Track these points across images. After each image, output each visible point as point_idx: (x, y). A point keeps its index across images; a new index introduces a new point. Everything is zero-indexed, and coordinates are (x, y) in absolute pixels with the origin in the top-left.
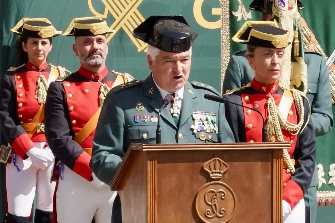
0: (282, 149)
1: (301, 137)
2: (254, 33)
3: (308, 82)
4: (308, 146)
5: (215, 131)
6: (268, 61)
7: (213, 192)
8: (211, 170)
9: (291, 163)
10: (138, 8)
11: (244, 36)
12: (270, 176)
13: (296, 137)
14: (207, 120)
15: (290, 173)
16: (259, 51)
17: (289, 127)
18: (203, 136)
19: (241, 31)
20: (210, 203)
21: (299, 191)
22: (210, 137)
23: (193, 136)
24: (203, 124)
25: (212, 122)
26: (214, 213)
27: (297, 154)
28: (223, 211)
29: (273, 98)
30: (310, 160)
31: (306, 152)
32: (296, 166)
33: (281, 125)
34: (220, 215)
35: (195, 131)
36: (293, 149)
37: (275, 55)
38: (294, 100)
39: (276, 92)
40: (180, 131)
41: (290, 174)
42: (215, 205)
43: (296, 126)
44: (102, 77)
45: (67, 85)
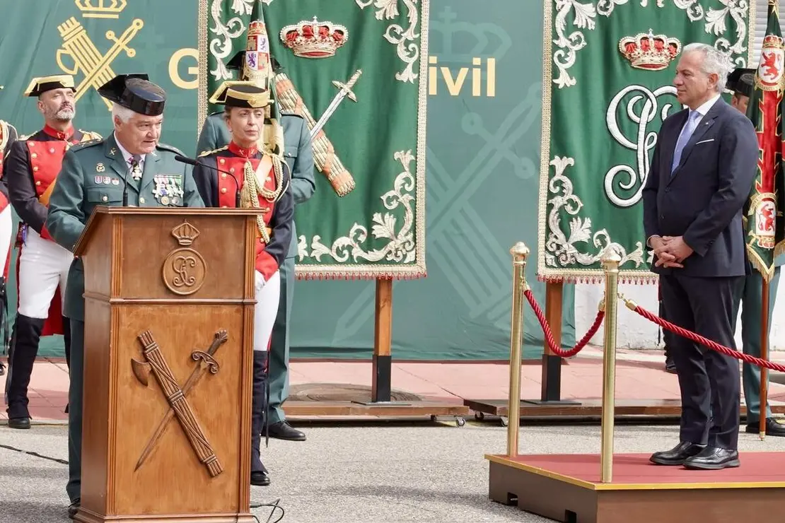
0: (256, 216)
1: (278, 205)
2: (230, 93)
3: (285, 145)
4: (283, 215)
5: (180, 195)
6: (245, 121)
7: (183, 259)
8: (180, 236)
9: (266, 232)
10: (110, 65)
11: (222, 97)
12: (242, 244)
13: (273, 206)
14: (170, 183)
15: (264, 242)
16: (236, 112)
17: (266, 193)
18: (165, 201)
19: (219, 91)
20: (178, 271)
21: (272, 261)
22: (174, 202)
23: (155, 200)
24: (166, 188)
25: (176, 184)
26: (183, 281)
27: (272, 223)
28: (192, 279)
29: (250, 163)
30: (285, 229)
31: (282, 220)
32: (271, 236)
33: (257, 192)
34: (189, 284)
35: (157, 196)
36: (269, 217)
37: (252, 115)
38: (273, 166)
39: (255, 157)
40: (141, 195)
41: (263, 245)
42: (183, 273)
43: (274, 193)
44: (68, 136)
45: (31, 144)
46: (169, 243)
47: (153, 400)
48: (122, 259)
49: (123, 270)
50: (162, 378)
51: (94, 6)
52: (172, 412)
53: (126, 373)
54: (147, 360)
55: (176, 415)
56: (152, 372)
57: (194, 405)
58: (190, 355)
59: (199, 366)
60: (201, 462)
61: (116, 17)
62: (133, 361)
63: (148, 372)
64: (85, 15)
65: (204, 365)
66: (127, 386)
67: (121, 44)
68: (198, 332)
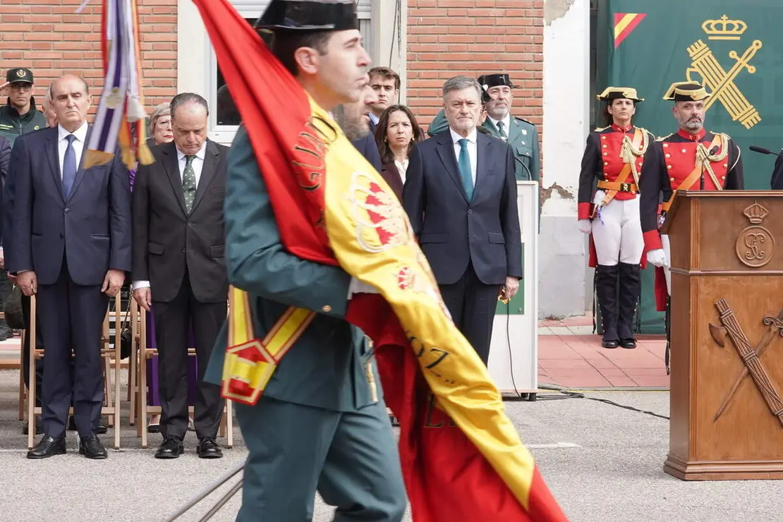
44: (699, 137)
45: (665, 145)
46: (742, 221)
47: (729, 360)
48: (699, 236)
49: (701, 246)
50: (736, 340)
51: (718, 30)
52: (746, 370)
53: (705, 336)
54: (723, 325)
55: (750, 373)
56: (728, 334)
57: (767, 364)
58: (761, 320)
59: (770, 330)
60: (773, 414)
61: (739, 38)
62: (710, 326)
63: (724, 336)
64: (710, 38)
65: (774, 329)
66: (705, 347)
67: (742, 62)
68: (768, 300)
